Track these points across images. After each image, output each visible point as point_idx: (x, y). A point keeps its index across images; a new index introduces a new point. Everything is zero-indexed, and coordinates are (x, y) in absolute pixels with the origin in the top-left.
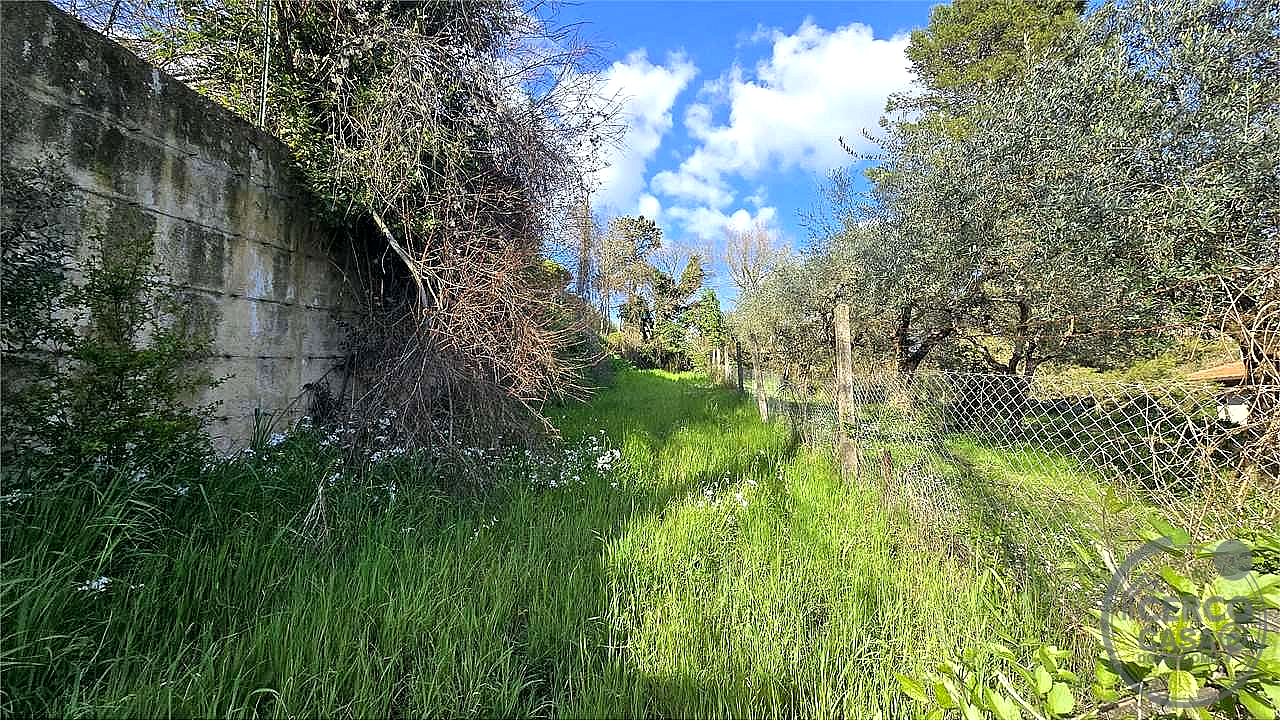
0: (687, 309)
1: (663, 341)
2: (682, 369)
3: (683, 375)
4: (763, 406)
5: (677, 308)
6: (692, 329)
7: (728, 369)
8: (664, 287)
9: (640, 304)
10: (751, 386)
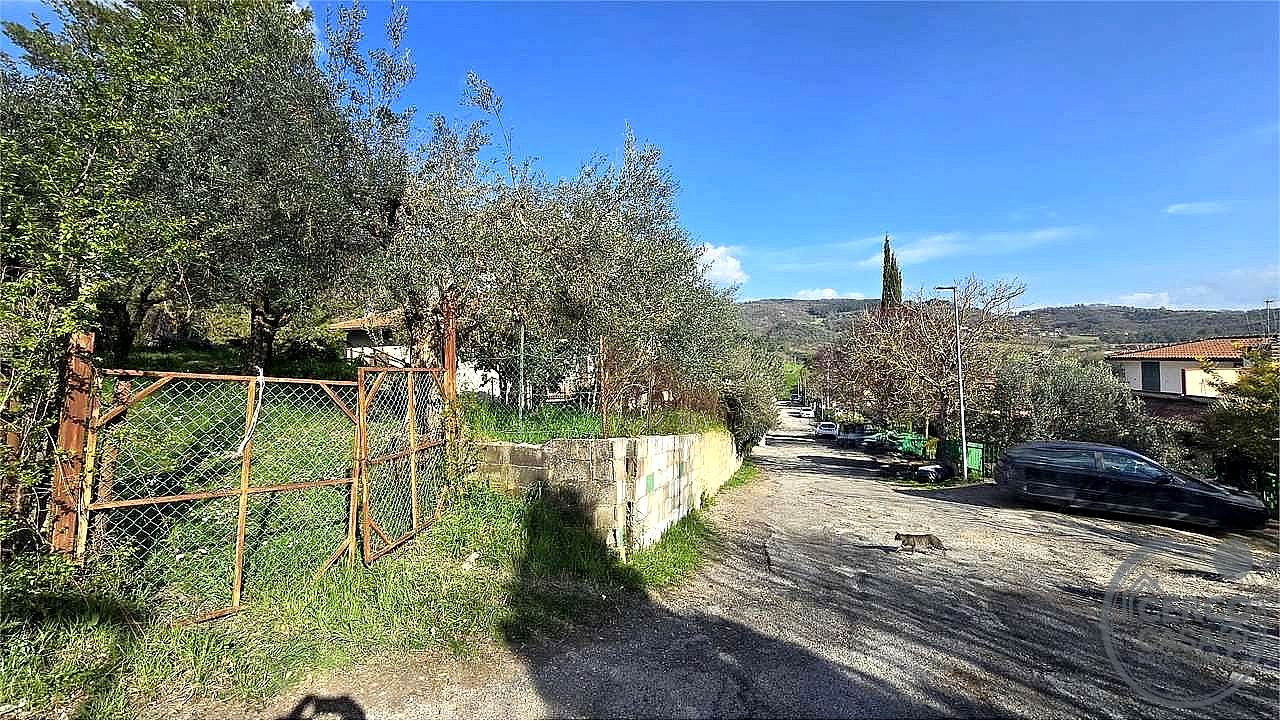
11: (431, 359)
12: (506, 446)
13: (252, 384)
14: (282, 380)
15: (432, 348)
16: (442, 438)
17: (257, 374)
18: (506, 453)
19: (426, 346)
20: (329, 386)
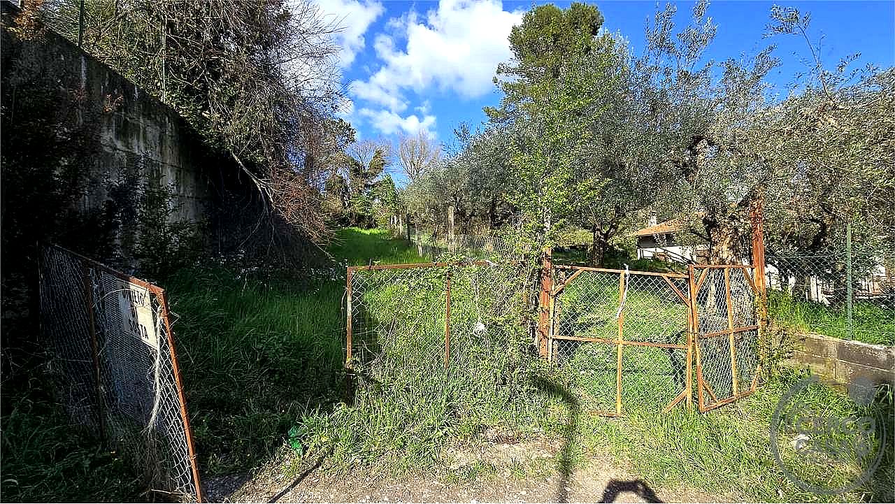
0: (373, 186)
1: (357, 208)
2: (369, 227)
3: (372, 231)
4: (420, 249)
5: (366, 186)
6: (377, 201)
7: (401, 228)
8: (357, 170)
9: (341, 182)
10: (415, 238)
11: (730, 257)
12: (832, 342)
13: (622, 275)
14: (639, 273)
15: (731, 248)
16: (754, 324)
17: (625, 269)
18: (833, 349)
19: (725, 247)
20: (669, 278)
